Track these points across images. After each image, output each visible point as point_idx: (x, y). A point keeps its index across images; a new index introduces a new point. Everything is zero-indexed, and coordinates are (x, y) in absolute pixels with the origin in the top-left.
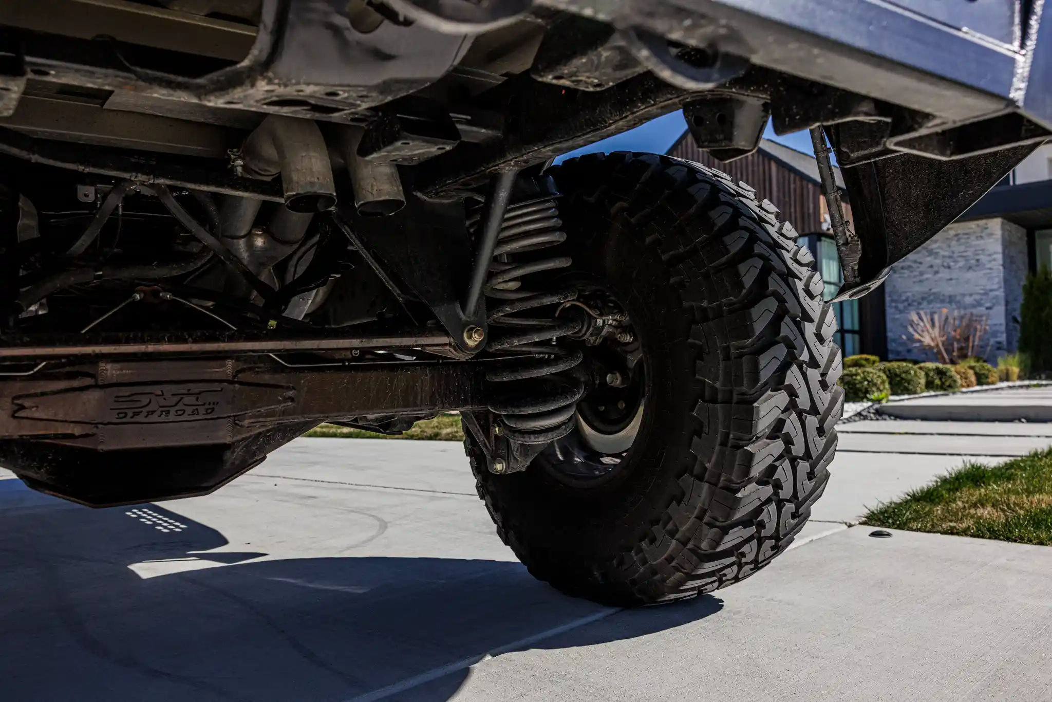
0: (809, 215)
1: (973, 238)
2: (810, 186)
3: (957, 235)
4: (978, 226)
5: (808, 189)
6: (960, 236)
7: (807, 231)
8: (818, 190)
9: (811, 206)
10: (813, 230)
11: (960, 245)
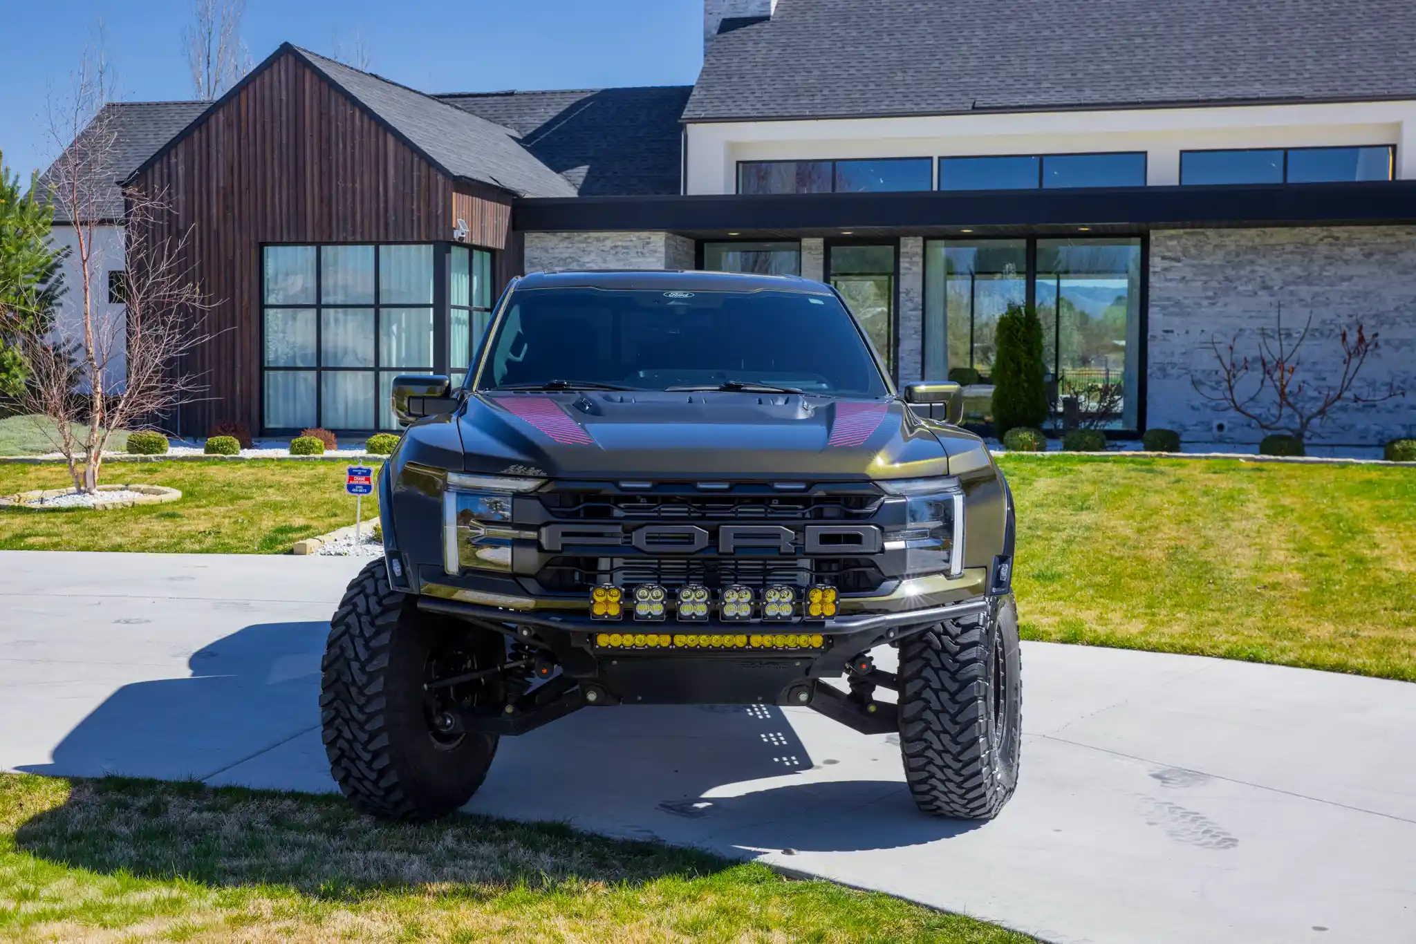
0: (437, 217)
1: (633, 253)
2: (440, 177)
3: (612, 248)
4: (639, 238)
5: (437, 181)
6: (619, 249)
7: (434, 238)
8: (450, 184)
9: (441, 204)
10: (441, 238)
11: (617, 260)
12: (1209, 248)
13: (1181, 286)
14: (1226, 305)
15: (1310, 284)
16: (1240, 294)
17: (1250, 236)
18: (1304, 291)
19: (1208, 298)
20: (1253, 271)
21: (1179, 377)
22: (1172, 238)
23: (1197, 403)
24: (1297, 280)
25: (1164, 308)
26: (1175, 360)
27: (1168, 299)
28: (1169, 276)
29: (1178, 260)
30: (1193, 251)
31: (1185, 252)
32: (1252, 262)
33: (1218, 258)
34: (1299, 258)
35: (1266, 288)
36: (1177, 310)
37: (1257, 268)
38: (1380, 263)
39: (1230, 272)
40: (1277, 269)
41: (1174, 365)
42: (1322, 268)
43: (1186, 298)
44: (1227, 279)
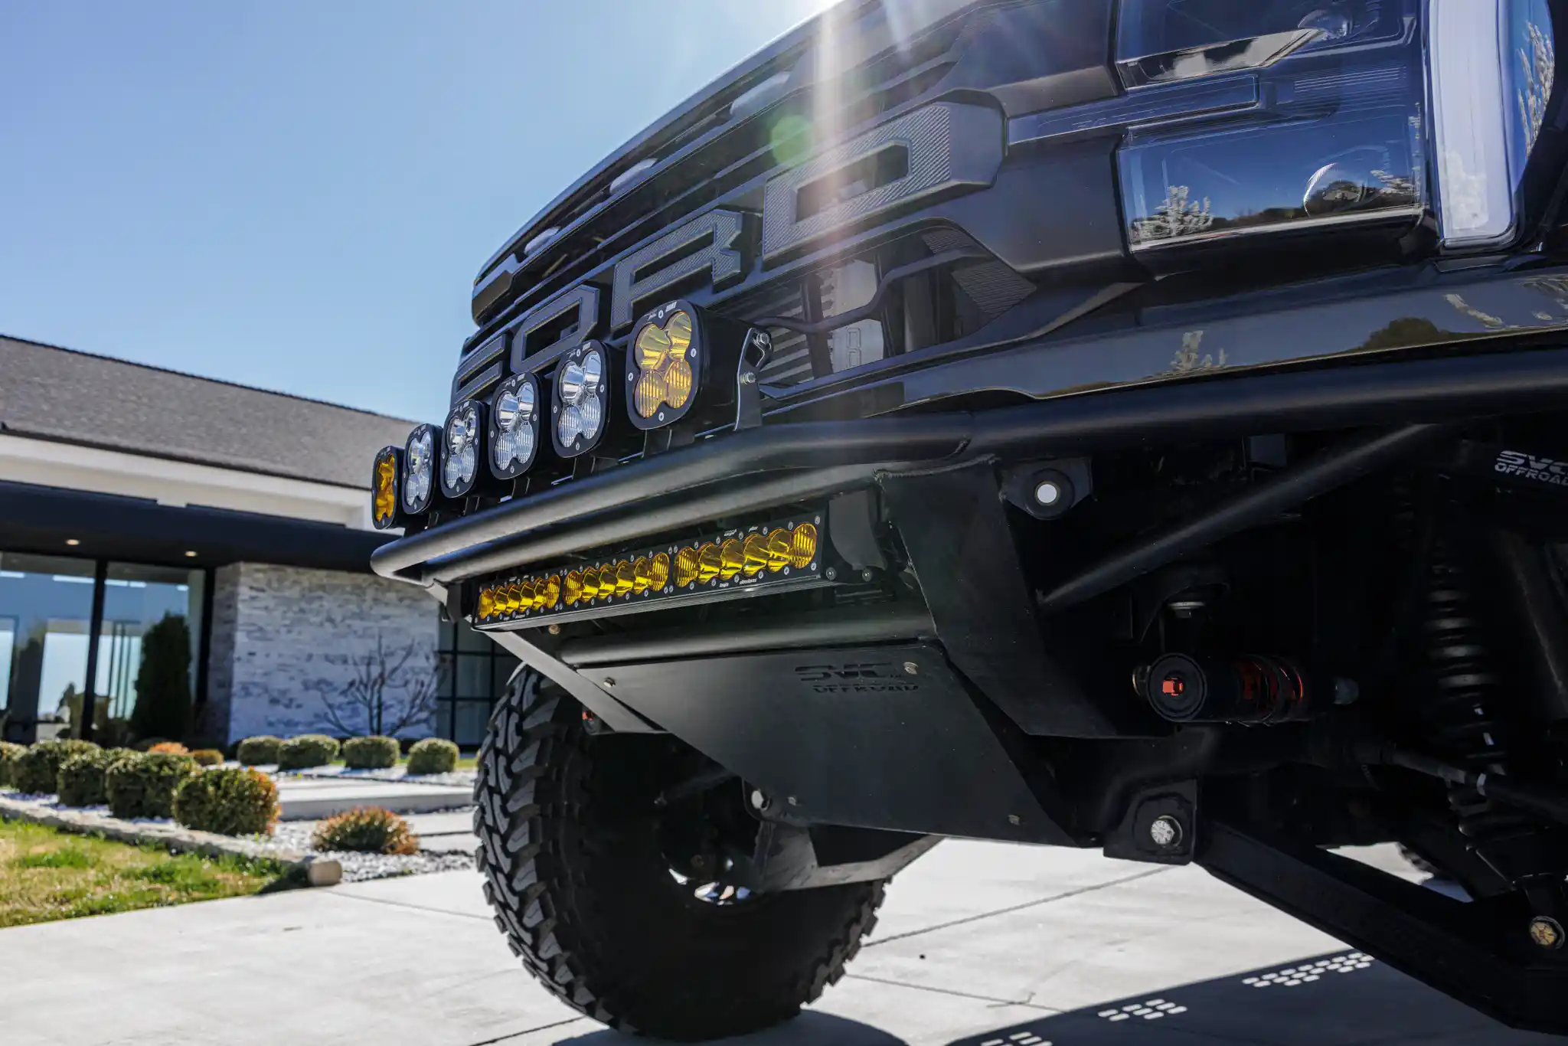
12: (287, 583)
13: (263, 613)
14: (300, 633)
15: (362, 619)
16: (311, 624)
17: (321, 576)
18: (357, 624)
19: (285, 626)
20: (321, 606)
21: (259, 695)
22: (258, 571)
23: (272, 719)
24: (354, 616)
25: (249, 633)
26: (257, 679)
27: (253, 624)
28: (256, 604)
29: (263, 591)
30: (275, 585)
31: (269, 583)
32: (320, 598)
33: (294, 592)
34: (354, 598)
35: (330, 620)
36: (258, 634)
37: (325, 603)
38: (409, 607)
39: (303, 605)
40: (340, 606)
41: (255, 684)
42: (371, 608)
43: (268, 625)
44: (302, 611)
